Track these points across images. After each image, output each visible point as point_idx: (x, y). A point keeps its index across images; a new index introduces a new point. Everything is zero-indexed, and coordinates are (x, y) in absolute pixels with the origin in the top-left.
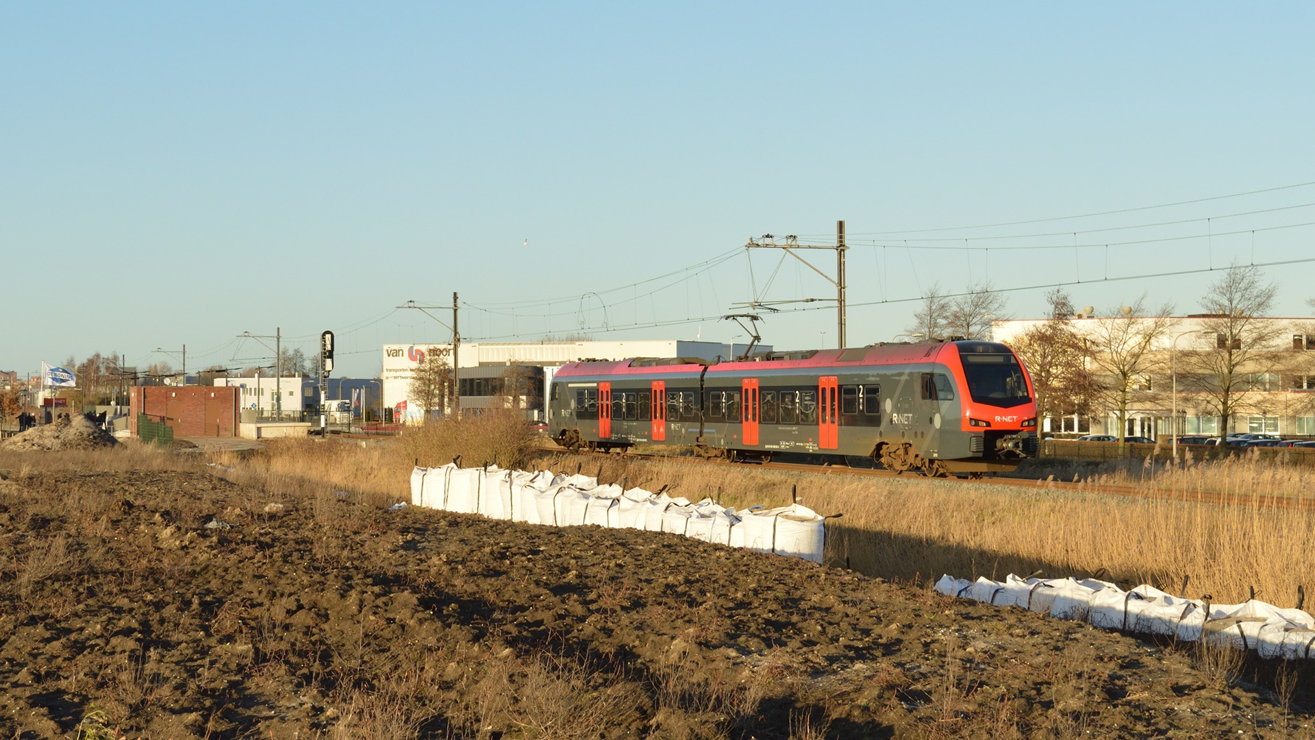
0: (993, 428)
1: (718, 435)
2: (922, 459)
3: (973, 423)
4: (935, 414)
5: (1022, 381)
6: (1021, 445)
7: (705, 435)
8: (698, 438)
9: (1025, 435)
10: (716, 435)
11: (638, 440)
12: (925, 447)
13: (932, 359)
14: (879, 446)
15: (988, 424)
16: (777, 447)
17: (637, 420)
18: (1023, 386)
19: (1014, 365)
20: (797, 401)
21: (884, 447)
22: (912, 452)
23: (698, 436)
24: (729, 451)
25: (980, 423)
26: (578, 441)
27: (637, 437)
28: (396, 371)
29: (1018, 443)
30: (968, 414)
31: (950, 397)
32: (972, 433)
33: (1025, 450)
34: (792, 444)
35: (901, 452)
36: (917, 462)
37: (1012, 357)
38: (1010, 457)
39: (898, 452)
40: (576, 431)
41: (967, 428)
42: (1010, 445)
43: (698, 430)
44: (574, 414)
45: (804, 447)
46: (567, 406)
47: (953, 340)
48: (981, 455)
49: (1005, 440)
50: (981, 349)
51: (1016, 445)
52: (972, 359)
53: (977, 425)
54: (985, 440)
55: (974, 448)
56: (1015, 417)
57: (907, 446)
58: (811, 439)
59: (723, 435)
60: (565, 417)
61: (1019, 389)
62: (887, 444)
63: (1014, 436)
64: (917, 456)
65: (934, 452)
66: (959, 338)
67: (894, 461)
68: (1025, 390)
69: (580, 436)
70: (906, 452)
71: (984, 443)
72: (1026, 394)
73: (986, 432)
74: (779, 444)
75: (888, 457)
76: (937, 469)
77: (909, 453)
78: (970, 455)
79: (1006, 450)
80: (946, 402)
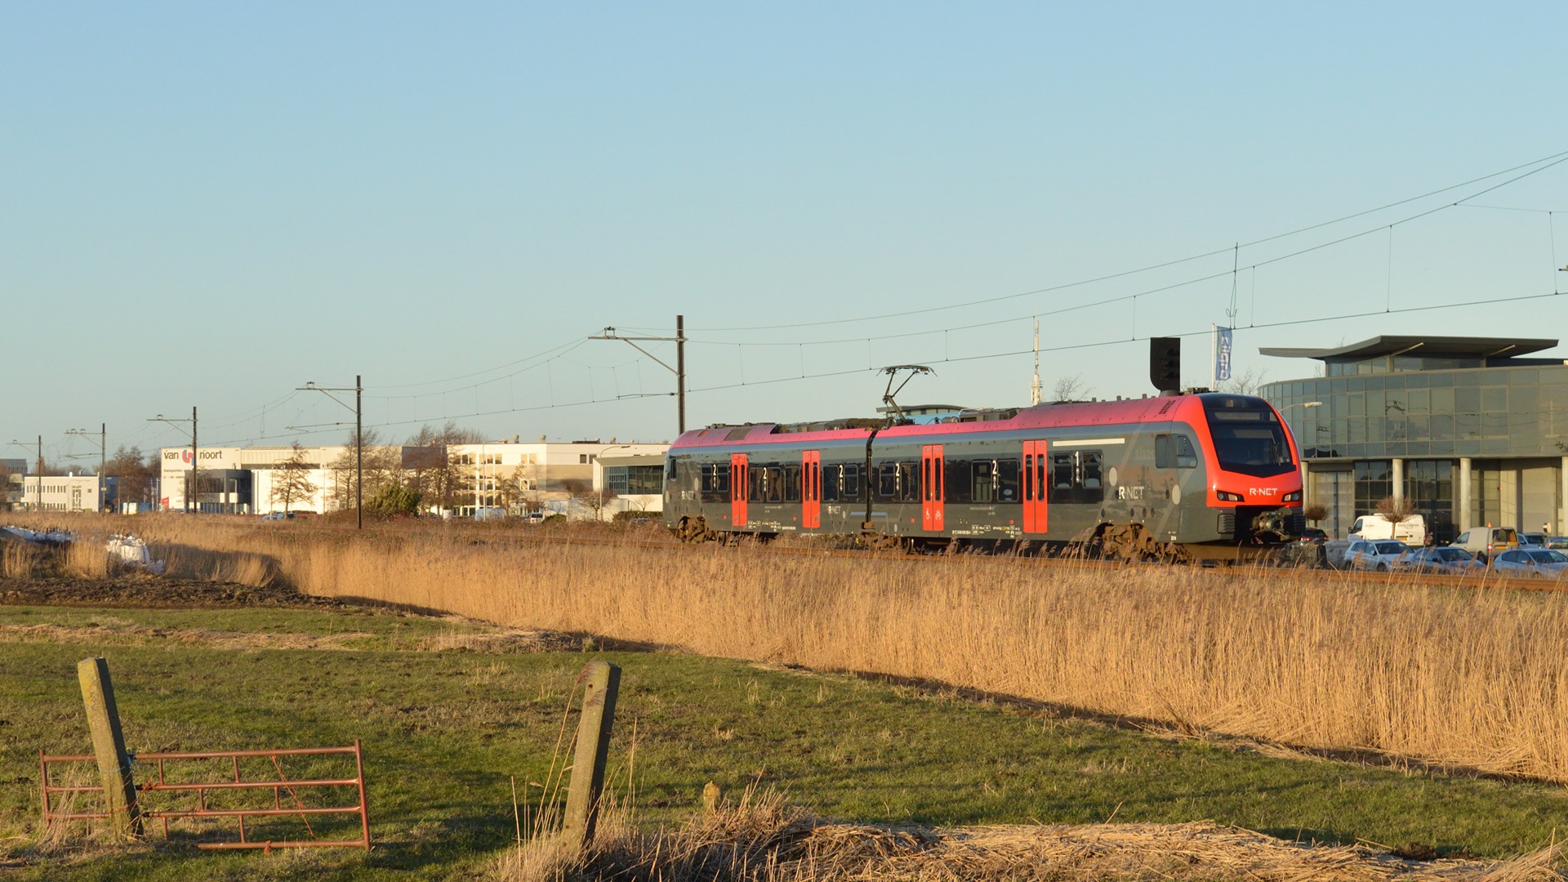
0: (1247, 503)
1: (889, 519)
2: (1157, 544)
3: (1222, 497)
4: (1172, 486)
5: (1284, 444)
6: (1282, 524)
7: (872, 520)
8: (863, 524)
9: (1288, 511)
10: (887, 520)
11: (784, 528)
12: (1160, 529)
13: (1169, 416)
14: (1101, 530)
15: (1241, 498)
16: (968, 532)
17: (782, 502)
18: (1285, 451)
19: (1273, 423)
20: (994, 473)
21: (1108, 529)
22: (1143, 535)
23: (864, 520)
24: (904, 539)
25: (1230, 496)
26: (703, 531)
27: (782, 525)
28: (172, 471)
29: (1278, 522)
30: (1214, 487)
31: (1193, 463)
32: (1220, 509)
33: (1287, 530)
34: (988, 528)
35: (1130, 535)
36: (1149, 547)
37: (1271, 414)
38: (1270, 539)
39: (1125, 536)
40: (700, 519)
41: (1213, 502)
42: (1268, 524)
43: (864, 513)
44: (699, 496)
45: (1003, 532)
46: (689, 487)
47: (1195, 393)
48: (1231, 537)
49: (1262, 519)
50: (1231, 404)
51: (1276, 525)
52: (1221, 416)
53: (1226, 499)
54: (1237, 516)
55: (1222, 528)
56: (1275, 490)
57: (1137, 528)
58: (1012, 522)
59: (897, 520)
60: (686, 501)
61: (1281, 454)
62: (1111, 525)
63: (1273, 513)
64: (1149, 539)
65: (1172, 534)
66: (1205, 390)
67: (1120, 546)
68: (1286, 455)
69: (707, 524)
70: (1136, 535)
71: (1236, 522)
72: (1288, 460)
73: (1238, 508)
74: (970, 529)
75: (1112, 542)
76: (1175, 555)
77: (1140, 537)
78: (1218, 537)
79: (1261, 531)
80: (1188, 470)
